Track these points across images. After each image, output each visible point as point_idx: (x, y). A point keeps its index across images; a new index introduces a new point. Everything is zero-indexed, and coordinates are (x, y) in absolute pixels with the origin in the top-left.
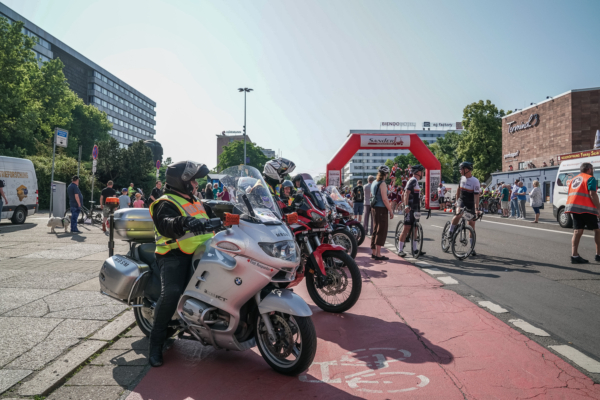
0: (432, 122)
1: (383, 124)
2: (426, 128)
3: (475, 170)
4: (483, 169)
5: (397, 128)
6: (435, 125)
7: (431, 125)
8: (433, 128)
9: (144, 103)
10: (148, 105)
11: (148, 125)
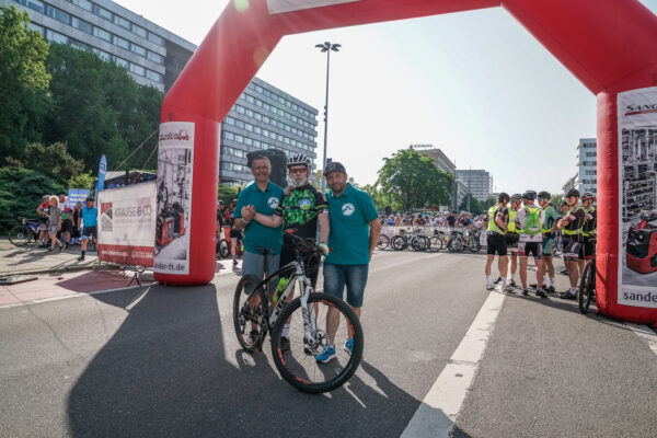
9: (301, 110)
10: (307, 113)
11: (306, 136)
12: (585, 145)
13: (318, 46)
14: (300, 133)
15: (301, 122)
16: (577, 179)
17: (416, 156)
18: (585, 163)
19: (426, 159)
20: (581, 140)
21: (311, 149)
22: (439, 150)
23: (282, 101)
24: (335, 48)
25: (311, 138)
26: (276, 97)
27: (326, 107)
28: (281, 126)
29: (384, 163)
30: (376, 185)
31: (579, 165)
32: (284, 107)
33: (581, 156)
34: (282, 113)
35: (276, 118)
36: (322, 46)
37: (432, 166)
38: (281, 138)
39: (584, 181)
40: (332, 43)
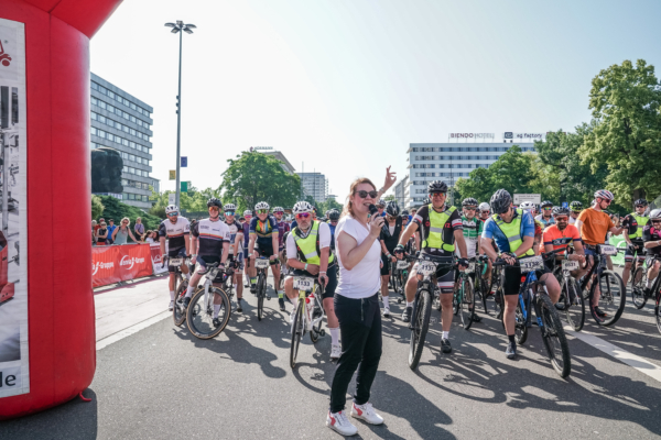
0: (515, 132)
1: (452, 135)
2: (508, 140)
3: (612, 185)
4: (628, 182)
5: (470, 141)
6: (520, 136)
7: (515, 136)
8: (516, 140)
9: (134, 107)
10: (140, 110)
11: (140, 135)
12: (414, 150)
13: (168, 24)
14: (133, 132)
15: (134, 119)
16: (408, 181)
17: (262, 158)
18: (414, 166)
19: (273, 161)
20: (411, 145)
21: (145, 150)
22: (280, 153)
23: (112, 95)
24: (188, 28)
25: (146, 137)
26: (104, 91)
27: (178, 97)
28: (111, 123)
29: (228, 165)
30: (220, 188)
31: (410, 167)
32: (113, 103)
33: (411, 159)
34: (111, 109)
35: (105, 113)
36: (173, 25)
37: (279, 169)
38: (110, 137)
39: (415, 183)
40: (185, 22)
